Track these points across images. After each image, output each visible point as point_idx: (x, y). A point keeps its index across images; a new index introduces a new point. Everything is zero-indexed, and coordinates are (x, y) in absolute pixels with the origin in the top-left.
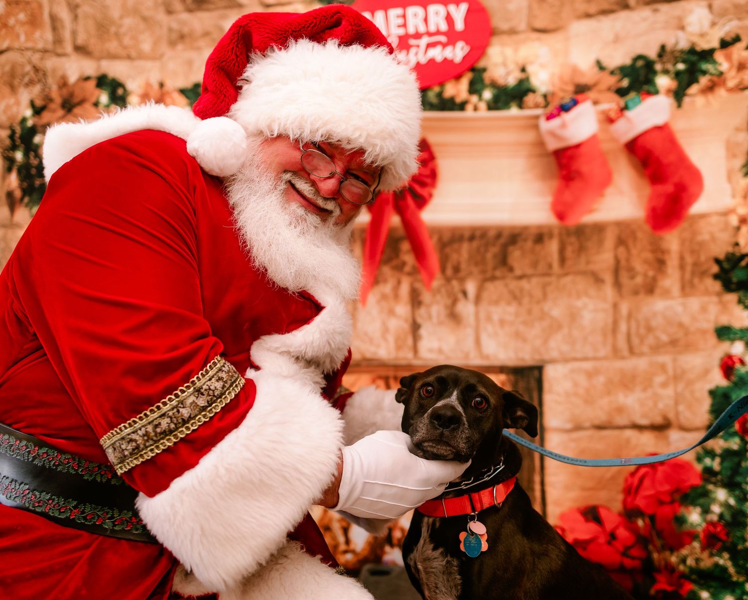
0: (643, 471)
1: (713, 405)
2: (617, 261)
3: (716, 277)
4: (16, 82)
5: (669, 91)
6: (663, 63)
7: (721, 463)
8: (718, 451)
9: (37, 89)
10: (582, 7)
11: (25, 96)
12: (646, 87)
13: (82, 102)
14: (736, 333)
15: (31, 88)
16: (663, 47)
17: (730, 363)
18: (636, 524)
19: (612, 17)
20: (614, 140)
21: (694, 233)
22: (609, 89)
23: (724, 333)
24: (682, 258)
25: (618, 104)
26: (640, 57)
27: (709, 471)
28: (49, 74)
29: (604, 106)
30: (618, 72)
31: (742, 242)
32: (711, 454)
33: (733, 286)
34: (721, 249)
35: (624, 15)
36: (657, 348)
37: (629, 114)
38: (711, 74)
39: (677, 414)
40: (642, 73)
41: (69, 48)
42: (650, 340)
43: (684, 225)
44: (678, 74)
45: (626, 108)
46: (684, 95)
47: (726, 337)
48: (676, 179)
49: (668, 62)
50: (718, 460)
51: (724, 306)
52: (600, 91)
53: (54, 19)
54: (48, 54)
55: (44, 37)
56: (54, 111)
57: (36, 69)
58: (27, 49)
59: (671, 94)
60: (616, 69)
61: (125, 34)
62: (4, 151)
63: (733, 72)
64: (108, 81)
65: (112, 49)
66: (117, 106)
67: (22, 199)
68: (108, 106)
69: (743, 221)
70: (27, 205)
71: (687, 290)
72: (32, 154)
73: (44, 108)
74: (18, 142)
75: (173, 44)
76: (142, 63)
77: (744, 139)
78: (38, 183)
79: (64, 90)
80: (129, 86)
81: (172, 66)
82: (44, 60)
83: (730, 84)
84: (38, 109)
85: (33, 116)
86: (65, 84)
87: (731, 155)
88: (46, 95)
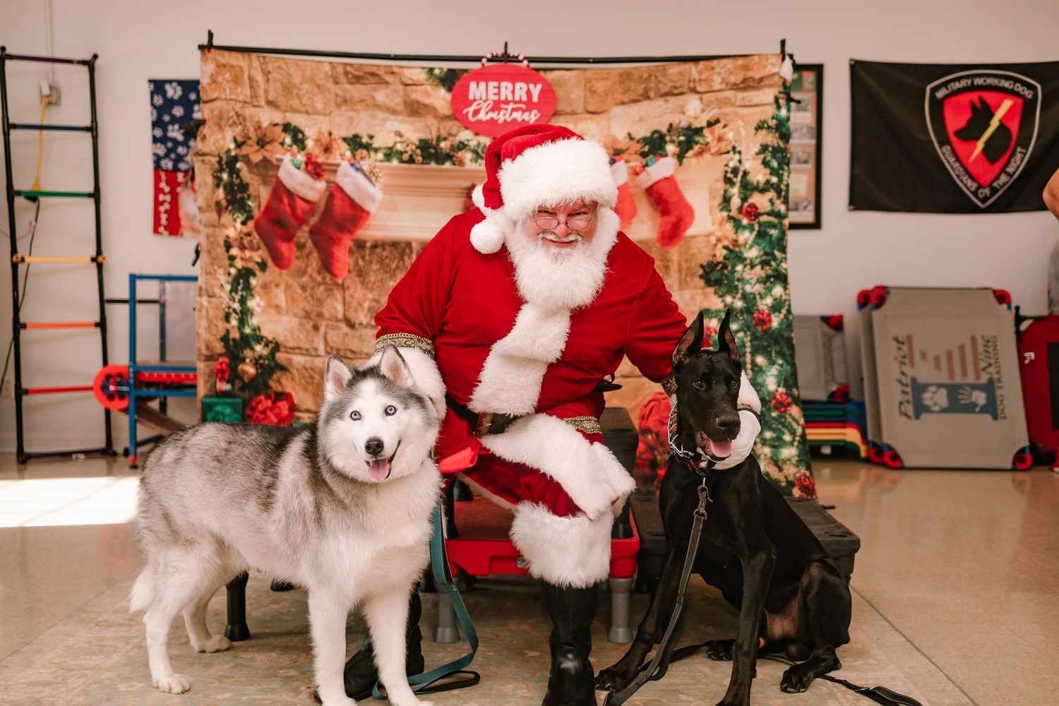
0: (653, 404)
3: (701, 277)
4: (223, 123)
5: (674, 154)
6: (671, 136)
9: (239, 129)
10: (620, 97)
11: (230, 134)
12: (659, 152)
13: (271, 142)
14: (712, 313)
15: (233, 128)
16: (671, 125)
17: (708, 333)
18: (647, 437)
19: (639, 104)
20: (638, 186)
21: (688, 249)
22: (636, 153)
23: (705, 313)
24: (680, 265)
25: (642, 163)
26: (656, 132)
28: (248, 119)
29: (632, 164)
30: (641, 141)
31: (718, 254)
33: (712, 283)
34: (704, 260)
35: (646, 103)
37: (646, 168)
38: (701, 144)
40: (657, 141)
41: (263, 103)
43: (682, 243)
44: (680, 143)
45: (646, 165)
46: (684, 157)
48: (677, 213)
49: (674, 135)
51: (706, 295)
52: (630, 154)
53: (251, 80)
54: (246, 105)
55: (244, 92)
56: (251, 146)
57: (238, 115)
58: (231, 100)
59: (676, 157)
60: (640, 139)
61: (304, 95)
62: (214, 172)
63: (715, 143)
64: (292, 128)
65: (294, 105)
66: (298, 146)
67: (227, 208)
68: (291, 146)
69: (719, 240)
70: (230, 212)
71: (683, 285)
72: (235, 176)
73: (243, 143)
74: (224, 166)
75: (338, 105)
76: (316, 117)
77: (721, 186)
78: (239, 196)
79: (259, 132)
80: (307, 132)
81: (337, 120)
82: (244, 109)
83: (713, 150)
84: (239, 143)
85: (235, 148)
86: (259, 127)
87: (712, 197)
88: (246, 134)
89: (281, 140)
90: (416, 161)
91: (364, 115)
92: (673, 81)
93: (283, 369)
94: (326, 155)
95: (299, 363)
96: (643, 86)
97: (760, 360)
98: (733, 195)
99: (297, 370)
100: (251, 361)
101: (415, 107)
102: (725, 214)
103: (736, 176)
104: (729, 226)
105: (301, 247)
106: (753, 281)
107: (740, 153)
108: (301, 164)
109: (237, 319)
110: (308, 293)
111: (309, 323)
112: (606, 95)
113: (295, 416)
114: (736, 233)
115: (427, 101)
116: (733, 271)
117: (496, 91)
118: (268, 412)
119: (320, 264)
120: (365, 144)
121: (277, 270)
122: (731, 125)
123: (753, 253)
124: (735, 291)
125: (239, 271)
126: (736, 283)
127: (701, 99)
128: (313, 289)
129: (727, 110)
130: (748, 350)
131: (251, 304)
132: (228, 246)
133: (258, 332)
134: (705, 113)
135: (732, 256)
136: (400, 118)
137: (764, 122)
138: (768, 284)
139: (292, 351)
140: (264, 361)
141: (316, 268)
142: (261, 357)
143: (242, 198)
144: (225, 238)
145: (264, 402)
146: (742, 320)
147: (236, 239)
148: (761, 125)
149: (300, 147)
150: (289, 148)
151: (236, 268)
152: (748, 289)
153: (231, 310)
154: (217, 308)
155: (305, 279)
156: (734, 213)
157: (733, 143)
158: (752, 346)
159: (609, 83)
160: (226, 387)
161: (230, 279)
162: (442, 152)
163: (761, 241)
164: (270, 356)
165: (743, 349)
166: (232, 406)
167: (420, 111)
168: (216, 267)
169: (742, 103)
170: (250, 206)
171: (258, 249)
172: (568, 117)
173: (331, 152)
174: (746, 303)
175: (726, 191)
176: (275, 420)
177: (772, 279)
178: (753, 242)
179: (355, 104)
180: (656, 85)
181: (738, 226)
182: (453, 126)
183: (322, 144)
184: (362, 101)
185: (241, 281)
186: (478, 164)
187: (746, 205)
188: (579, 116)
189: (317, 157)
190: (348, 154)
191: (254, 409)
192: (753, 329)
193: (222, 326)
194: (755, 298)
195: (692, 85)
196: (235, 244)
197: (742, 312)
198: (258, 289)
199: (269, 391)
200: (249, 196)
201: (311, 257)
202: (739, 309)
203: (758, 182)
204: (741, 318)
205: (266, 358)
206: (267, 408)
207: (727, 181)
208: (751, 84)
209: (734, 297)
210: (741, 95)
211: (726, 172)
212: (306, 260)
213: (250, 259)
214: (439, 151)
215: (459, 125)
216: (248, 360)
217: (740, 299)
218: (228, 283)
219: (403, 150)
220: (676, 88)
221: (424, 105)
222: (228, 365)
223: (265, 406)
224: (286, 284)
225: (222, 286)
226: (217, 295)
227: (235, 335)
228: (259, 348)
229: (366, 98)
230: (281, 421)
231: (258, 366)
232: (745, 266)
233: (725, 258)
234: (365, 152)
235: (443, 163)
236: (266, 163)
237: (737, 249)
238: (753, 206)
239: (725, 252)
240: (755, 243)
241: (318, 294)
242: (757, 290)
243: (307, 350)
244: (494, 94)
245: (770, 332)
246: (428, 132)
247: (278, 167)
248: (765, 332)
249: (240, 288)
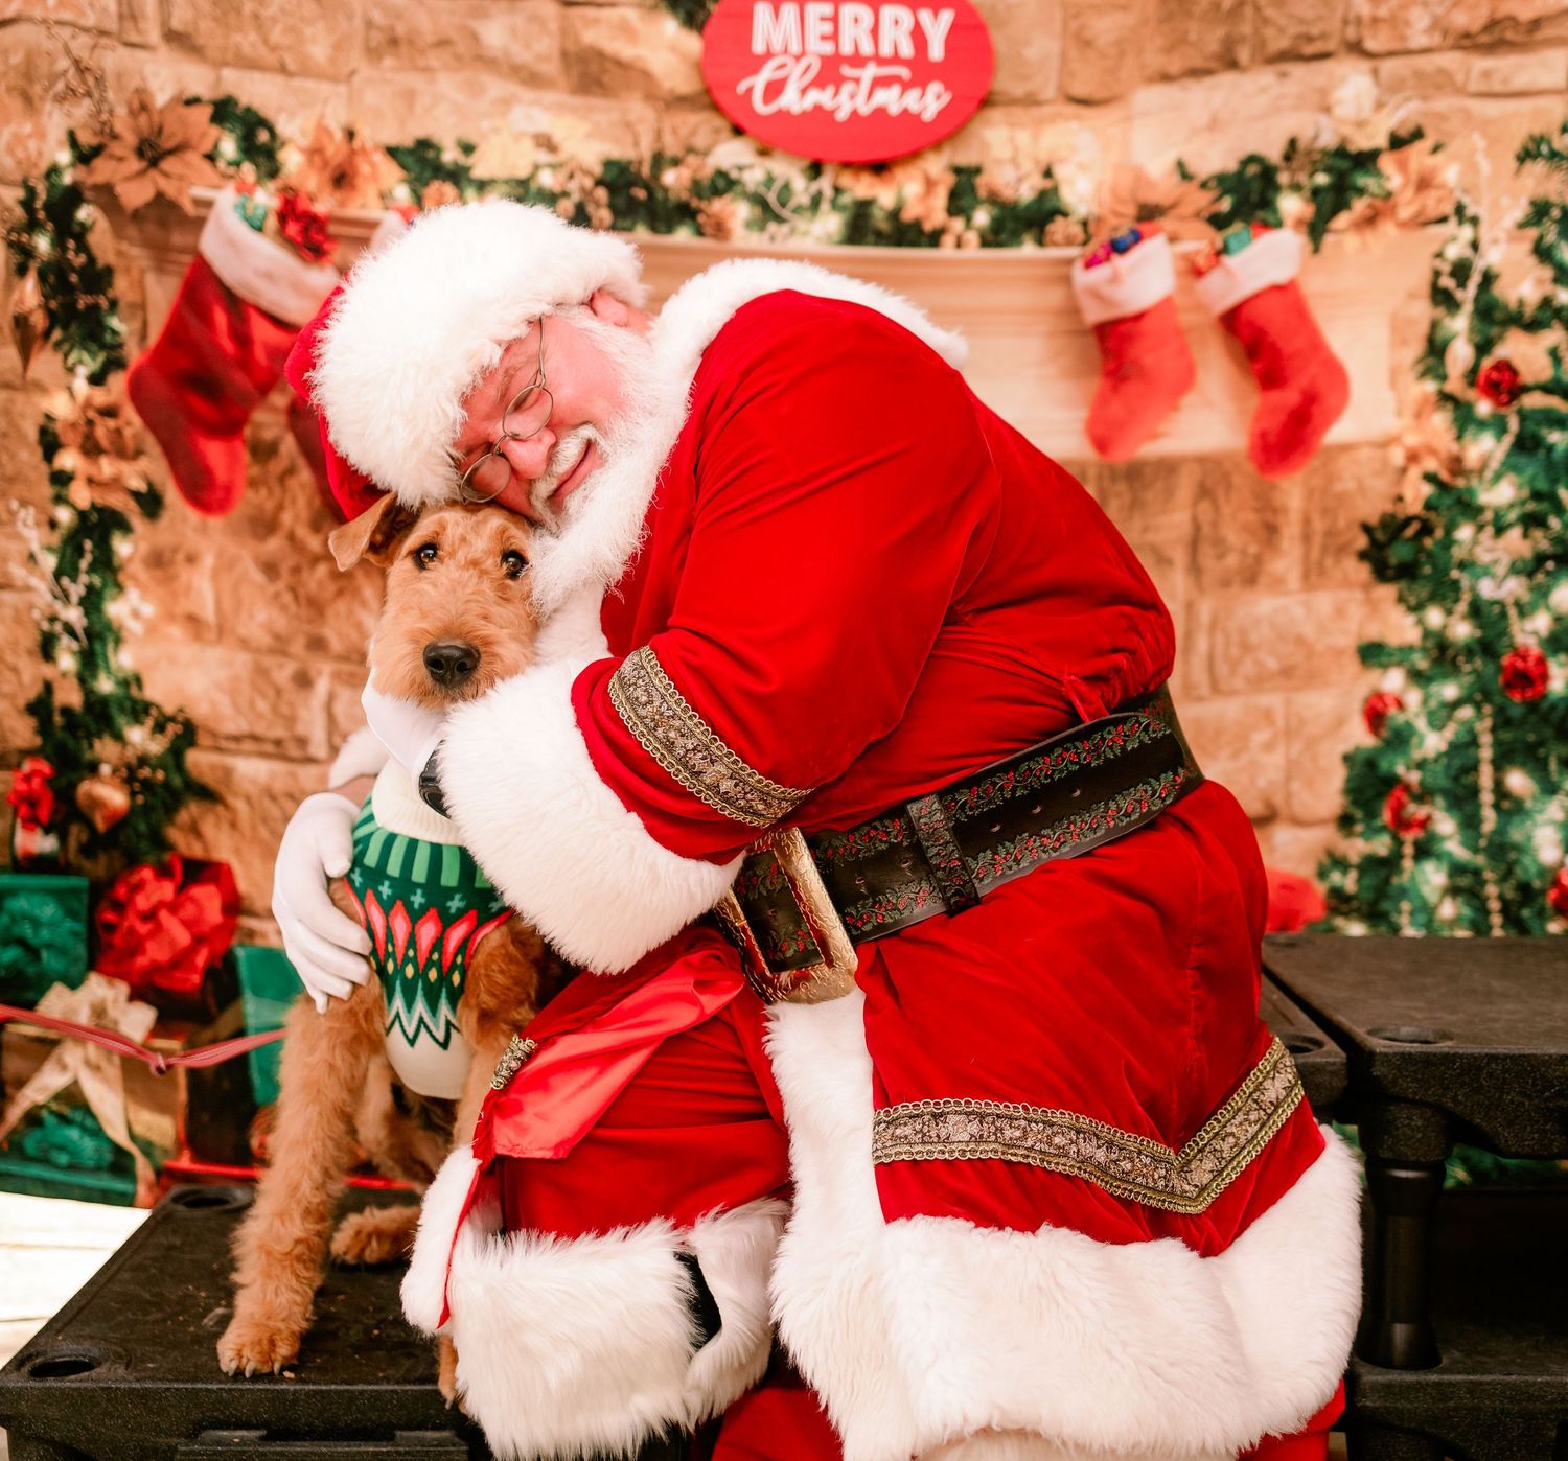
1: (1349, 780)
2: (1197, 526)
3: (1363, 556)
4: (37, 90)
5: (1299, 223)
6: (1293, 172)
7: (1359, 880)
8: (1354, 859)
9: (82, 110)
10: (1155, 60)
11: (56, 121)
12: (1261, 214)
13: (178, 150)
14: (1390, 655)
15: (66, 105)
16: (1293, 142)
17: (1379, 706)
19: (1208, 81)
20: (1200, 307)
21: (1330, 479)
22: (1197, 215)
23: (1372, 654)
24: (1307, 522)
25: (1212, 244)
26: (1252, 159)
27: (1337, 894)
28: (110, 81)
29: (1188, 246)
30: (1213, 184)
31: (1409, 495)
32: (1340, 863)
33: (1390, 573)
34: (1372, 509)
35: (1228, 79)
36: (1259, 682)
37: (1230, 261)
38: (1373, 196)
39: (1289, 796)
40: (1256, 187)
41: (154, 36)
42: (1248, 667)
43: (1314, 462)
44: (1316, 193)
45: (1224, 250)
46: (1325, 230)
47: (1375, 661)
48: (1304, 381)
49: (1301, 169)
50: (1353, 875)
51: (1372, 606)
52: (1182, 218)
54: (104, 41)
56: (121, 159)
57: (82, 69)
58: (60, 23)
59: (1304, 229)
60: (1212, 177)
61: (274, 20)
62: (10, 231)
63: (1409, 193)
64: (239, 111)
65: (246, 49)
66: (257, 166)
67: (47, 334)
68: (237, 164)
69: (1413, 457)
70: (57, 345)
71: (1313, 578)
72: (71, 244)
73: (97, 151)
74: (41, 215)
75: (373, 54)
76: (310, 84)
77: (1422, 311)
78: (83, 302)
79: (143, 120)
80: (286, 127)
81: (371, 97)
82: (97, 51)
83: (1405, 213)
84: (85, 150)
85: (73, 165)
86: (144, 107)
87: (1399, 339)
88: (104, 124)
89: (207, 147)
90: (595, 221)
91: (448, 85)
92: (1302, 21)
93: (207, 794)
94: (338, 195)
95: (253, 781)
96: (1220, 32)
97: (1518, 781)
98: (1453, 337)
99: (248, 800)
100: (115, 771)
101: (594, 67)
102: (1430, 386)
103: (1462, 284)
104: (1441, 420)
105: (264, 452)
106: (1501, 570)
107: (1475, 221)
108: (265, 216)
109: (74, 653)
110: (281, 585)
111: (281, 666)
112: (1122, 55)
113: (241, 928)
114: (1459, 437)
115: (625, 50)
116: (1448, 542)
117: (828, 28)
118: (164, 915)
119: (317, 501)
120: (450, 167)
121: (193, 515)
122: (1454, 146)
123: (1501, 494)
124: (1452, 594)
125: (82, 515)
126: (1455, 574)
127: (1375, 73)
128: (296, 570)
129: (1443, 104)
130: (1486, 753)
131: (115, 609)
132: (50, 444)
133: (134, 691)
134: (1386, 111)
135: (1447, 501)
136: (549, 97)
137: (1539, 140)
138: (1540, 577)
139: (232, 746)
140: (154, 770)
141: (305, 514)
142: (143, 760)
143: (94, 309)
144: (41, 420)
145: (152, 885)
146: (1469, 673)
147: (73, 426)
148: (1531, 147)
149: (263, 169)
150: (232, 170)
151: (73, 506)
152: (1487, 589)
153: (58, 627)
154: (18, 619)
155: (274, 544)
156: (1455, 385)
157: (1458, 195)
158: (1497, 744)
159: (1129, 19)
160: (45, 844)
161: (55, 539)
162: (666, 199)
163: (1522, 460)
164: (170, 761)
165: (1471, 751)
166: (59, 895)
167: (606, 79)
168: (14, 505)
169: (1483, 87)
170: (115, 333)
171: (138, 453)
172: (1017, 111)
173: (353, 187)
174: (1481, 626)
175: (1435, 325)
176: (183, 937)
177: (1550, 565)
178: (1504, 464)
179: (422, 52)
180: (1257, 30)
181: (1464, 418)
182: (699, 125)
183: (325, 164)
184: (443, 43)
185: (88, 545)
186: (765, 236)
187: (1487, 363)
188: (1047, 110)
189: (312, 199)
190: (402, 193)
191: (121, 907)
192: (1498, 699)
193: (30, 674)
194: (1504, 615)
195: (1351, 33)
196: (68, 437)
197: (1469, 651)
198: (137, 568)
199: (167, 857)
200: (114, 305)
201: (293, 483)
202: (1462, 643)
203: (1521, 303)
204: (1467, 668)
205: (159, 763)
206: (161, 905)
207: (1440, 297)
208: (1510, 35)
209: (1449, 612)
210: (1481, 63)
211: (1437, 274)
212: (277, 491)
213: (115, 483)
214: (659, 195)
215: (720, 123)
216: (105, 769)
217: (1464, 617)
218: (50, 549)
219: (557, 189)
220: (1309, 39)
221: (620, 64)
222: (49, 781)
223: (154, 899)
224: (220, 555)
225: (32, 557)
226: (18, 583)
227: (69, 696)
228: (138, 736)
229: (455, 36)
230: (198, 940)
231: (137, 786)
232: (1480, 528)
233: (1429, 506)
234: (449, 189)
235: (669, 230)
236: (164, 210)
237: (1460, 482)
238: (1505, 367)
239: (1427, 490)
240: (1509, 466)
241: (312, 586)
242: (1511, 593)
243: (278, 743)
244: (824, 38)
245: (1545, 705)
246: (629, 139)
247: (199, 223)
248: (1532, 707)
249: (84, 564)
